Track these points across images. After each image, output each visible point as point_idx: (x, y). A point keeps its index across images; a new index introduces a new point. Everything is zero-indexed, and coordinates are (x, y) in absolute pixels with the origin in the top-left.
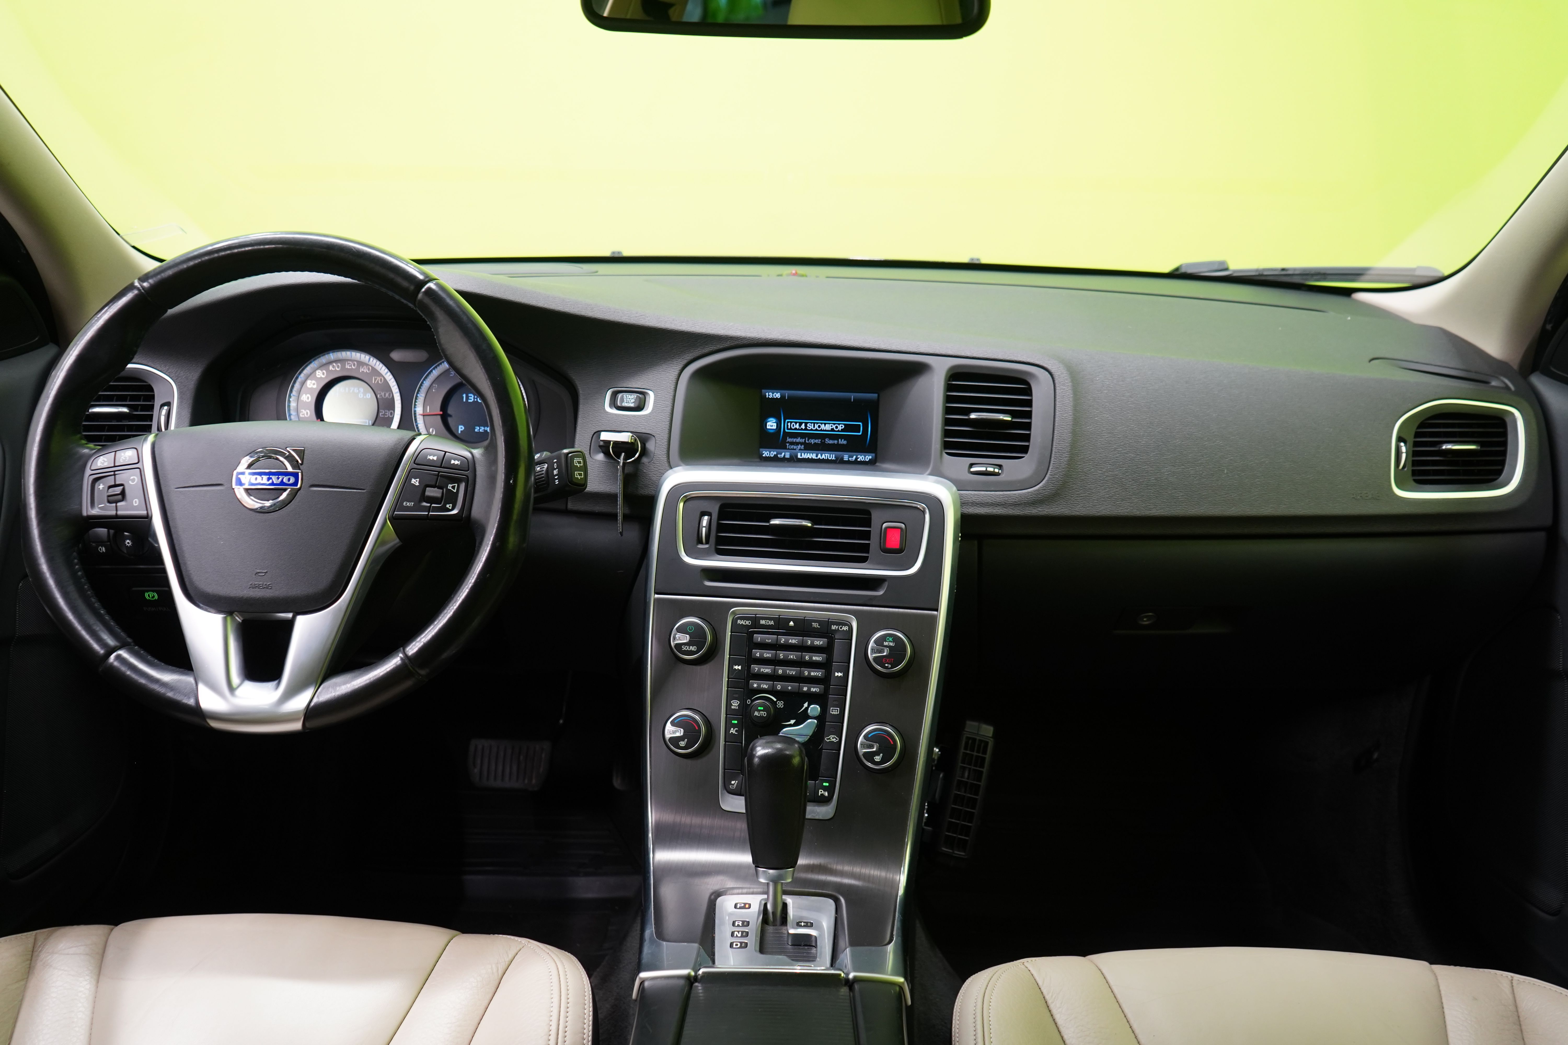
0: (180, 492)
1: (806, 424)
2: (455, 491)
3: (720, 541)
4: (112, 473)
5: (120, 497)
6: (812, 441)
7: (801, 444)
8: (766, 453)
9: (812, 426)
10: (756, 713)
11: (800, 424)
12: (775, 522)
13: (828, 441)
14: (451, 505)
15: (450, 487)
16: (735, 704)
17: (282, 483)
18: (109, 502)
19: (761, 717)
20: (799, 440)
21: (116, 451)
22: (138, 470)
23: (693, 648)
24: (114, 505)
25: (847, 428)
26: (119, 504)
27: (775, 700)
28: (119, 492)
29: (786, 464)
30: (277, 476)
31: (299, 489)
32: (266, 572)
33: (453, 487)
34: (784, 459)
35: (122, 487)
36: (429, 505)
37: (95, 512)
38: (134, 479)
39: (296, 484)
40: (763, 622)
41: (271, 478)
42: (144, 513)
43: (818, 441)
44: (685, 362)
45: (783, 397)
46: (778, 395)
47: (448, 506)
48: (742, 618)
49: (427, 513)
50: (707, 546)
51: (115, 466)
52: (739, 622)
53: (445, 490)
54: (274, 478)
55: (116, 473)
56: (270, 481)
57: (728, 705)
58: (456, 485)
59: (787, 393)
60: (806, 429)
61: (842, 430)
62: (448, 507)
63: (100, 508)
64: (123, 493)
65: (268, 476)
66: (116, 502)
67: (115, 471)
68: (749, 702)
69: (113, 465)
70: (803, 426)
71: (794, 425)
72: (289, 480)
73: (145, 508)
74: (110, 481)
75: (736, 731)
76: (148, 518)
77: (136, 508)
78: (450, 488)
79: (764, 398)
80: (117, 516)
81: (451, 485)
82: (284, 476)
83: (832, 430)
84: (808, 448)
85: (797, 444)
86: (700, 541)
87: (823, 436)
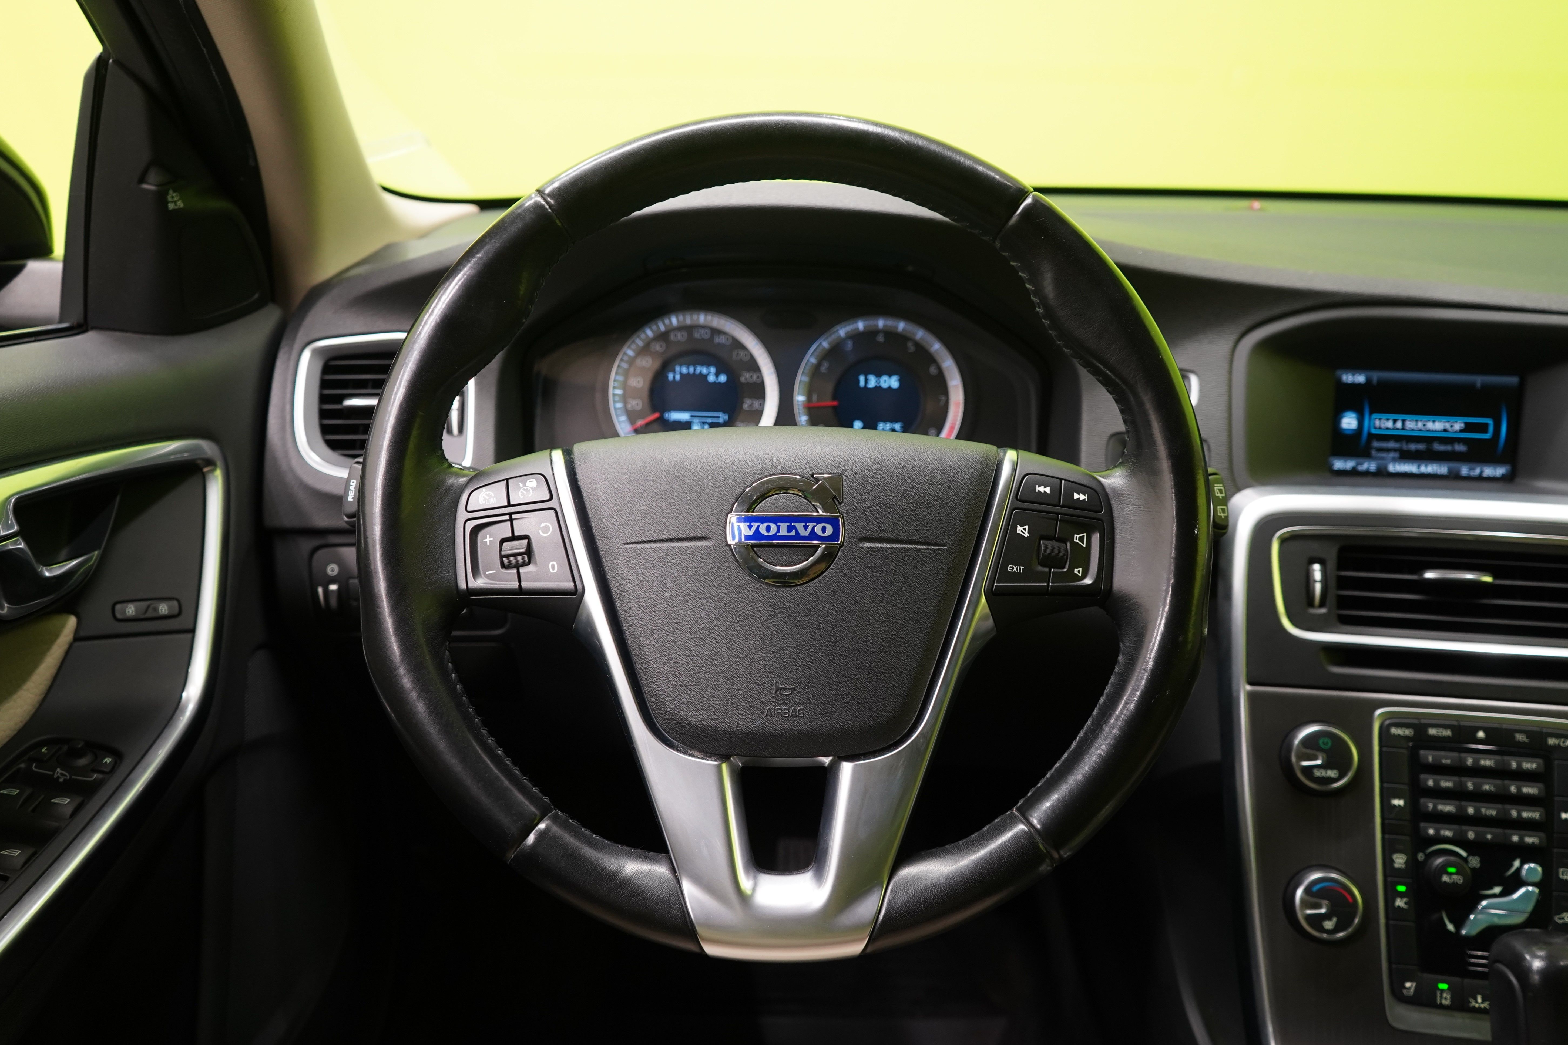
0: (634, 550)
1: (1404, 421)
2: (1084, 546)
3: (1343, 602)
4: (507, 517)
5: (525, 558)
6: (1413, 447)
7: (1395, 450)
8: (1339, 464)
9: (1414, 424)
10: (1445, 878)
11: (1395, 421)
12: (1430, 575)
13: (1438, 447)
14: (1081, 569)
15: (1076, 538)
16: (1399, 860)
17: (813, 535)
18: (503, 566)
19: (1454, 885)
20: (1392, 445)
21: (507, 480)
22: (552, 512)
23: (1332, 773)
24: (515, 571)
25: (1468, 428)
26: (522, 570)
27: (1464, 854)
28: (523, 550)
29: (1369, 480)
30: (803, 524)
31: (841, 546)
32: (794, 689)
33: (1081, 539)
34: (1367, 474)
35: (526, 541)
36: (1047, 570)
37: (480, 583)
38: (546, 527)
39: (835, 536)
40: (1432, 731)
41: (794, 527)
42: (570, 585)
43: (1421, 447)
44: (1242, 328)
45: (1369, 380)
46: (1360, 379)
47: (1076, 571)
48: (1397, 725)
49: (1046, 584)
50: (1323, 611)
51: (509, 505)
52: (1395, 731)
53: (1068, 544)
54: (800, 526)
55: (514, 516)
56: (793, 533)
57: (1388, 862)
58: (1085, 534)
59: (1376, 376)
60: (1403, 429)
61: (1461, 431)
62: (1077, 573)
63: (488, 577)
64: (529, 552)
65: (788, 524)
66: (517, 567)
67: (510, 514)
68: (1421, 857)
69: (506, 504)
70: (1399, 425)
71: (1385, 423)
72: (824, 530)
73: (571, 579)
74: (504, 530)
75: (1406, 903)
76: (576, 595)
77: (552, 578)
78: (1077, 541)
79: (1339, 383)
80: (520, 591)
81: (1078, 536)
82: (815, 524)
83: (1445, 430)
84: (1406, 456)
85: (1388, 450)
86: (1310, 602)
87: (1429, 440)
